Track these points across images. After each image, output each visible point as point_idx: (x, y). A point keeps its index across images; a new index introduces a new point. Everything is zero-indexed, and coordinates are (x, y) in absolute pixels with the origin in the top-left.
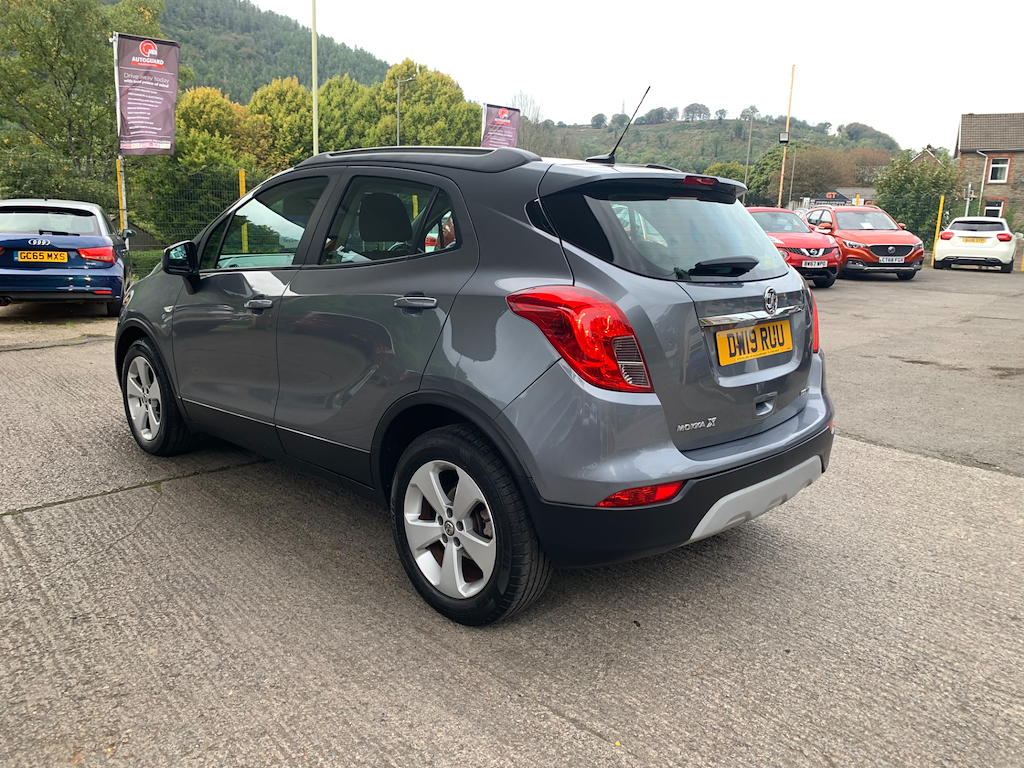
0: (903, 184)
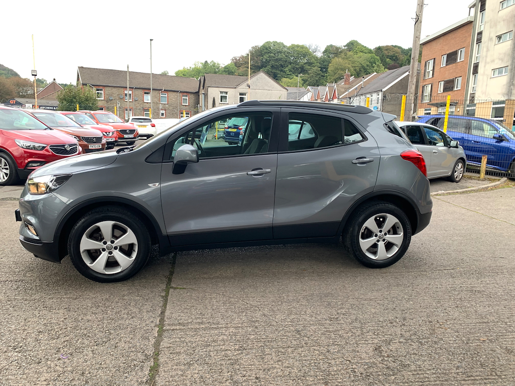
0: (72, 99)
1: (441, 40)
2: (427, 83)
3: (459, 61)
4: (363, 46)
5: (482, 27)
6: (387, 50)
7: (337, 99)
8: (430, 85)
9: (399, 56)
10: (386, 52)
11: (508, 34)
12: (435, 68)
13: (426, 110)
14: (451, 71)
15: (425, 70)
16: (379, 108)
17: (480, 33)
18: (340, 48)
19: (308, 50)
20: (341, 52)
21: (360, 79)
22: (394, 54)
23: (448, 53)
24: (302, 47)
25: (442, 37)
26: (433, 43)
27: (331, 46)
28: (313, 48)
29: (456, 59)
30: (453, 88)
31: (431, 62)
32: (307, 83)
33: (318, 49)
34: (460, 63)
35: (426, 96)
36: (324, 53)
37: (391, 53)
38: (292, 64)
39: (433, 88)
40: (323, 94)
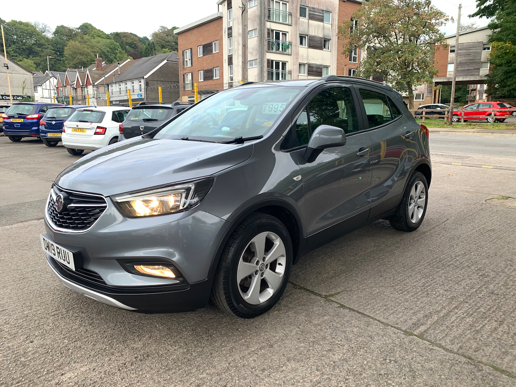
1: (195, 31)
2: (187, 71)
3: (214, 52)
4: (99, 30)
5: (231, 23)
6: (124, 37)
7: (91, 86)
8: (191, 74)
9: (137, 43)
10: (125, 39)
11: (254, 31)
12: (193, 57)
13: (189, 98)
14: (209, 61)
15: (184, 59)
16: (143, 95)
17: (230, 29)
18: (73, 30)
19: (35, 29)
20: (75, 35)
21: (113, 65)
22: (132, 42)
23: (203, 44)
24: (27, 25)
25: (196, 29)
26: (188, 34)
27: (62, 27)
28: (41, 27)
29: (211, 51)
30: (212, 77)
31: (188, 52)
32: (41, 66)
33: (47, 29)
34: (216, 54)
35: (188, 84)
36: (55, 33)
37: (129, 41)
38: (16, 44)
39: (194, 77)
40: (72, 80)
